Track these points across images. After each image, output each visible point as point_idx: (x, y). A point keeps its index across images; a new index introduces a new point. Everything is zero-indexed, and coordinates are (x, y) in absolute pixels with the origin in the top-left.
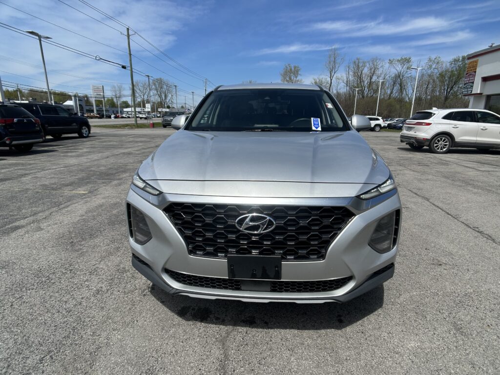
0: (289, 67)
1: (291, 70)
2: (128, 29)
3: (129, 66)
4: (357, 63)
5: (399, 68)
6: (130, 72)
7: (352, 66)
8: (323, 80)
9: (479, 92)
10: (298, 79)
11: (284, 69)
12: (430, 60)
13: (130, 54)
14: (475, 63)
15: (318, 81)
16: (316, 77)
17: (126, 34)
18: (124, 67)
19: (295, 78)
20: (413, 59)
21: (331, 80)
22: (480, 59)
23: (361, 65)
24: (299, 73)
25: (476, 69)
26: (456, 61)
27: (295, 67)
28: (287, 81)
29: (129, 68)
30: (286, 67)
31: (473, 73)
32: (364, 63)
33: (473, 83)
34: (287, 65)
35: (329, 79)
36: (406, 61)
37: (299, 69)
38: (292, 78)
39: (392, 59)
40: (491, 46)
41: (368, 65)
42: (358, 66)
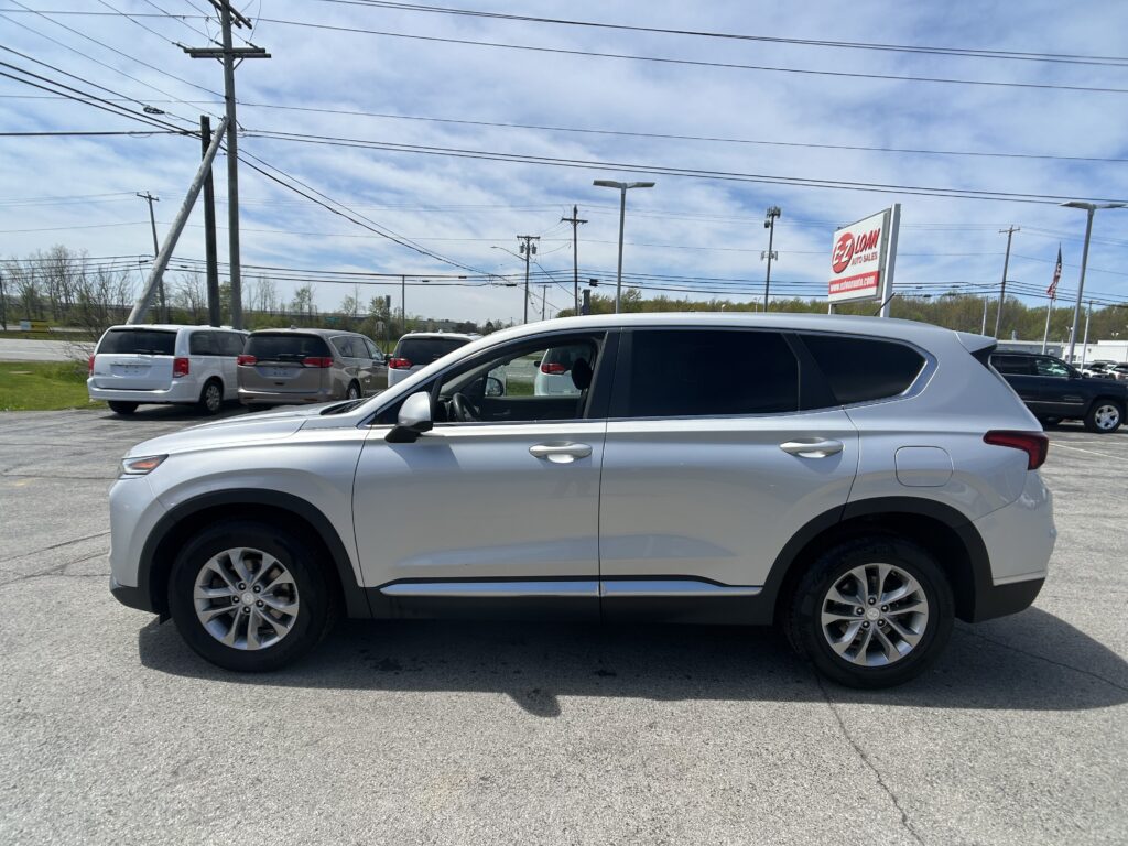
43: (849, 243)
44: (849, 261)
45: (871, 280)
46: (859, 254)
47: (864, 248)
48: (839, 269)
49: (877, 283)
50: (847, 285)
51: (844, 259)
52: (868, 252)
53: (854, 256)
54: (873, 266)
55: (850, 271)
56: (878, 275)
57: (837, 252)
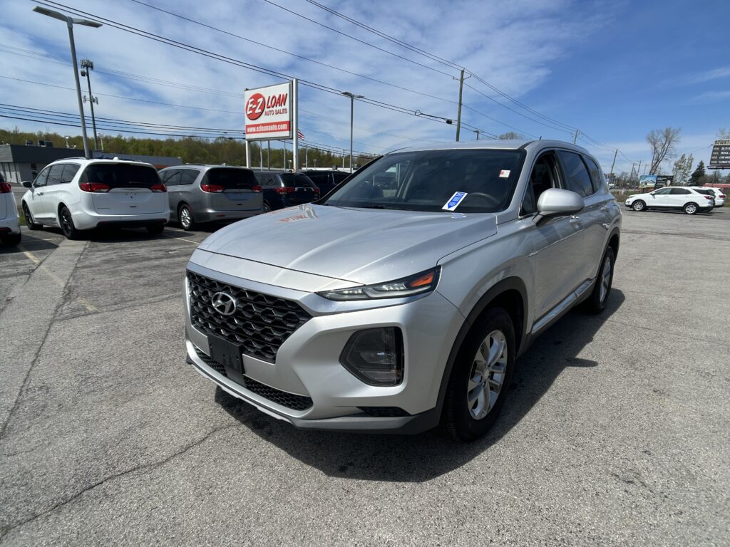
2: (463, 72)
3: (457, 119)
6: (456, 127)
13: (461, 104)
17: (460, 78)
18: (449, 122)
29: (456, 123)
43: (261, 100)
44: (262, 113)
45: (285, 126)
46: (271, 109)
47: (275, 104)
48: (254, 117)
49: (290, 128)
50: (262, 128)
51: (258, 111)
52: (278, 108)
53: (266, 110)
54: (285, 117)
55: (263, 119)
56: (289, 124)
57: (250, 106)
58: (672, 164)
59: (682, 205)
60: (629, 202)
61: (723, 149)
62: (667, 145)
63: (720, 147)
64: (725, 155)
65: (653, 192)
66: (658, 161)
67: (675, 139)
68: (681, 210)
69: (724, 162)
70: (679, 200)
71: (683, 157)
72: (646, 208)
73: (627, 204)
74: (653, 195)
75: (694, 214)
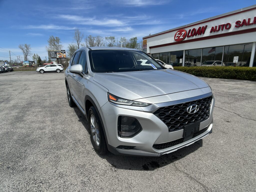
0: (53, 37)
1: (54, 39)
4: (90, 38)
5: (110, 41)
7: (88, 39)
8: (75, 46)
9: (149, 53)
10: (59, 44)
11: (50, 38)
12: (122, 39)
14: (146, 41)
15: (72, 46)
16: (70, 44)
19: (57, 44)
20: (115, 37)
21: (79, 46)
22: (148, 40)
23: (92, 39)
24: (60, 41)
25: (146, 43)
26: (132, 39)
27: (57, 38)
28: (53, 45)
30: (51, 37)
31: (146, 45)
32: (94, 38)
33: (146, 49)
34: (51, 36)
35: (77, 45)
36: (112, 38)
37: (59, 39)
38: (56, 44)
39: (106, 37)
40: (150, 35)
41: (95, 39)
42: (91, 39)
58: (32, 57)
59: (55, 70)
60: (38, 70)
61: (51, 52)
62: (27, 50)
63: (50, 52)
64: (52, 54)
65: (45, 66)
66: (26, 56)
67: (29, 48)
68: (55, 72)
69: (52, 56)
70: (54, 69)
71: (35, 55)
72: (45, 72)
73: (37, 71)
74: (45, 67)
75: (59, 72)
